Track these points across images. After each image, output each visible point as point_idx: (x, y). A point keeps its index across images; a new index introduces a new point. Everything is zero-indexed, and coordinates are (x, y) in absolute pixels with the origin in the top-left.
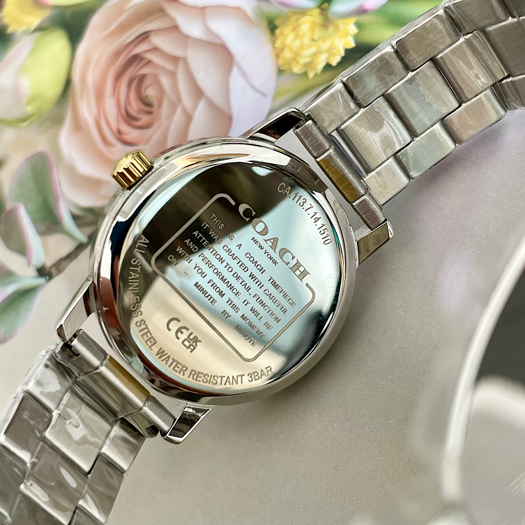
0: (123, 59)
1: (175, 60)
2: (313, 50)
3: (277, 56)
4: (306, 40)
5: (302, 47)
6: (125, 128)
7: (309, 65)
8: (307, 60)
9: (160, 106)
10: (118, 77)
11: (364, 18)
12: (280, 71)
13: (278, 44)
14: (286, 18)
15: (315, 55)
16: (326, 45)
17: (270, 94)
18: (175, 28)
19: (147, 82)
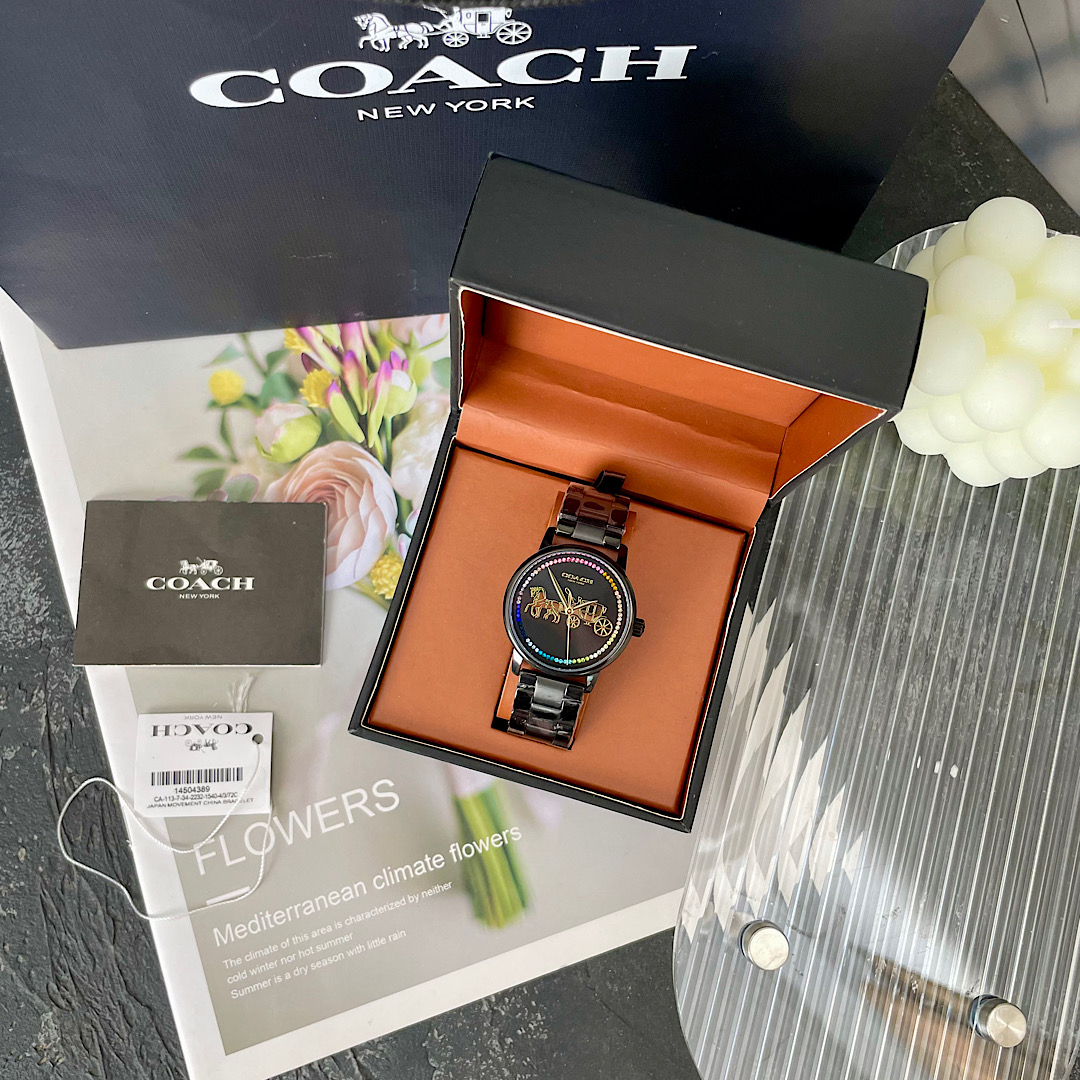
1: (344, 514)
3: (375, 567)
4: (390, 574)
5: (385, 575)
7: (379, 587)
8: (381, 583)
10: (318, 489)
12: (369, 575)
13: (380, 562)
14: (394, 556)
15: (386, 585)
17: (357, 580)
18: (360, 498)
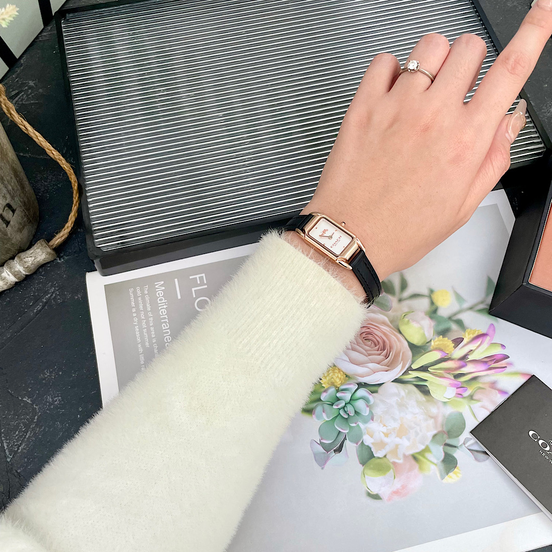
0: (388, 347)
1: (370, 355)
2: (330, 375)
6: (368, 330)
9: (362, 341)
10: (384, 342)
11: (323, 390)
13: (342, 373)
16: (328, 378)
19: (373, 345)
